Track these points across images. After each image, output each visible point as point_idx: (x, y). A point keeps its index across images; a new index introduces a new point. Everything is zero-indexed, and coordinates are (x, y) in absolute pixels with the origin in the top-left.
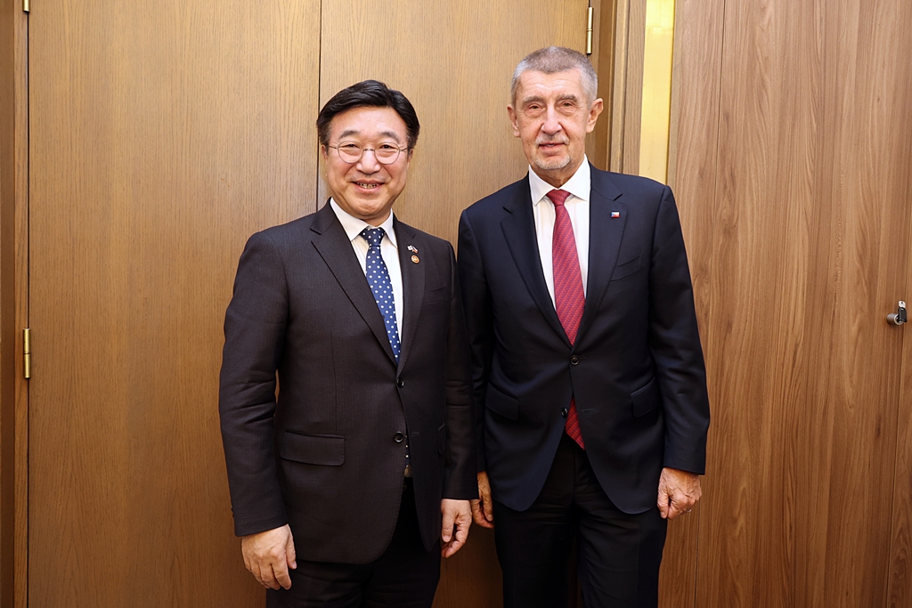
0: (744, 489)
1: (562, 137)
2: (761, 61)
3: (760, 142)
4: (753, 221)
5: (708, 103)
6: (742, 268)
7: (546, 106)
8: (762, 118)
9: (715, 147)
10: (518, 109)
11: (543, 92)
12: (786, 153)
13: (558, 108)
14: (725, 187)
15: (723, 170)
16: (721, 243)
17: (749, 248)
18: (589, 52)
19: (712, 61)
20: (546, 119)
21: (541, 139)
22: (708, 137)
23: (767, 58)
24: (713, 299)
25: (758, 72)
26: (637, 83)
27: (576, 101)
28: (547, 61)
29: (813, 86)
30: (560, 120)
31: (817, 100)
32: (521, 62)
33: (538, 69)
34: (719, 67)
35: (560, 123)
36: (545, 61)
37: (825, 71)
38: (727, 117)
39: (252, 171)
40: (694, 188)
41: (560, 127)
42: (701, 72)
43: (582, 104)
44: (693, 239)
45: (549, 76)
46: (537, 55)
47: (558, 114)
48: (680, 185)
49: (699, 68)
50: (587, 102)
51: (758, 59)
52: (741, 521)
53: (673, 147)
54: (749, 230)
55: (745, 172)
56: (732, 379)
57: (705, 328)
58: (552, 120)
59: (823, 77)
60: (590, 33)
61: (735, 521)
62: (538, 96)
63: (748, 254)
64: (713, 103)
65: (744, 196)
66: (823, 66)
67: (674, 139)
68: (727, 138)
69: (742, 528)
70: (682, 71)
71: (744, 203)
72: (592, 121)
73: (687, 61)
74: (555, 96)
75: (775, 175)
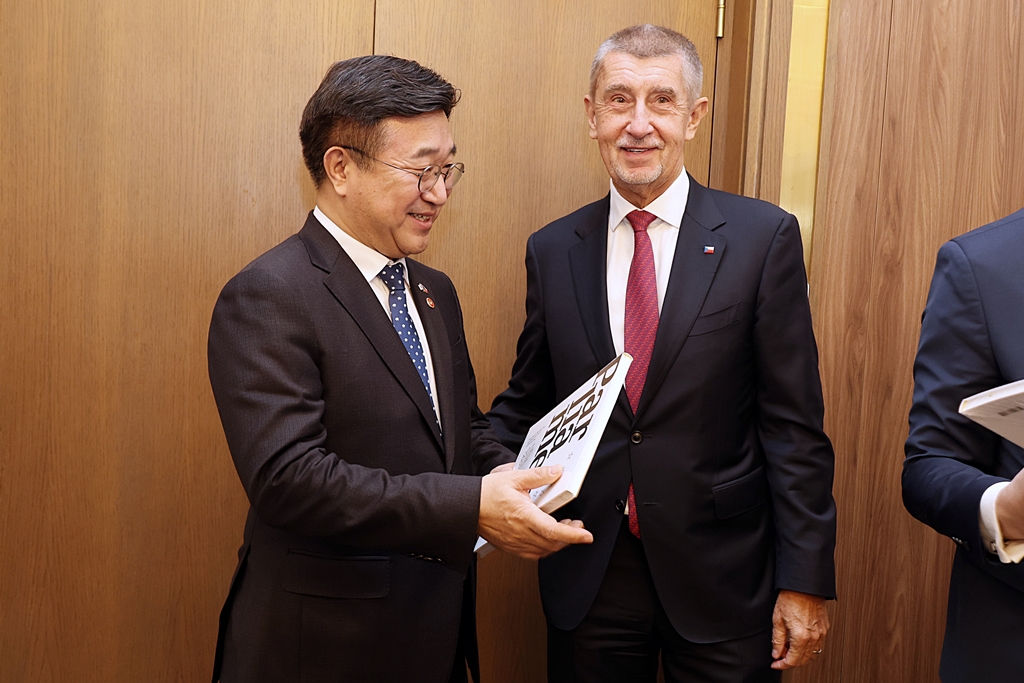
0: (902, 595)
1: (655, 141)
2: (938, 53)
3: (933, 156)
4: (921, 257)
5: (870, 106)
6: (907, 317)
7: (634, 100)
8: (937, 126)
9: (876, 161)
10: (599, 101)
11: (632, 80)
12: (966, 170)
13: (649, 104)
14: (888, 213)
15: (886, 192)
16: (880, 285)
17: (917, 290)
18: (720, 35)
19: (876, 51)
20: (634, 116)
21: (624, 141)
22: (869, 148)
23: (945, 49)
24: (870, 355)
25: (933, 66)
26: (781, 78)
27: (674, 96)
28: (640, 41)
29: (1002, 86)
30: (651, 119)
31: (1007, 104)
32: (606, 41)
33: (627, 51)
34: (885, 59)
35: (651, 124)
36: (637, 42)
37: (1018, 67)
38: (893, 123)
39: (283, 180)
40: (849, 214)
41: (651, 129)
42: (861, 65)
43: (681, 101)
44: (846, 279)
45: (642, 61)
46: (627, 33)
47: (649, 112)
48: (831, 209)
49: (859, 61)
50: (688, 100)
51: (934, 49)
52: (897, 637)
53: (824, 161)
54: (917, 269)
55: (914, 194)
56: (891, 457)
57: (858, 391)
58: (642, 119)
59: (1015, 74)
60: (721, 11)
61: (889, 636)
62: (625, 84)
63: (915, 299)
64: (876, 106)
65: (912, 224)
66: (1015, 62)
67: (825, 151)
68: (893, 150)
69: (897, 645)
70: (838, 64)
71: (912, 234)
72: (692, 126)
73: (844, 51)
74: (648, 87)
75: (952, 199)
